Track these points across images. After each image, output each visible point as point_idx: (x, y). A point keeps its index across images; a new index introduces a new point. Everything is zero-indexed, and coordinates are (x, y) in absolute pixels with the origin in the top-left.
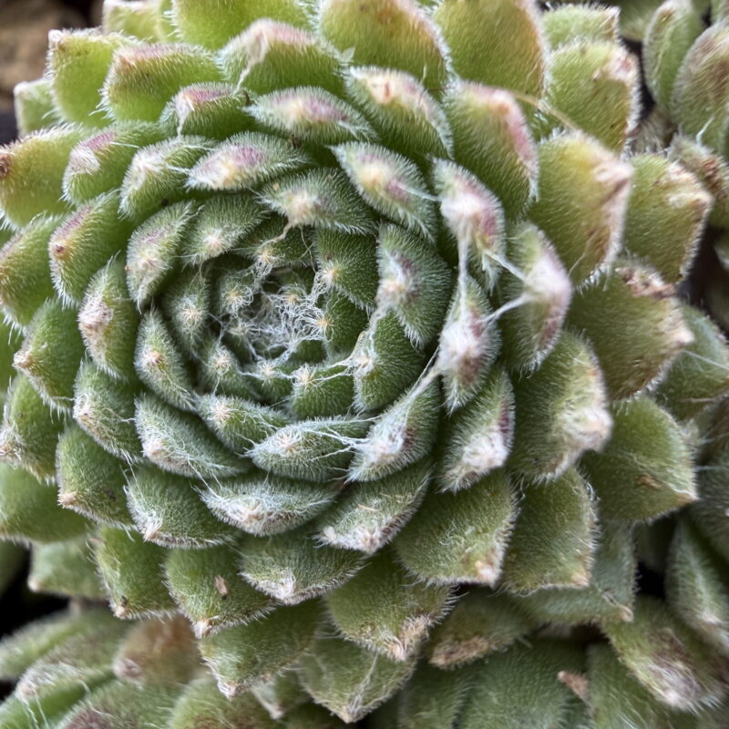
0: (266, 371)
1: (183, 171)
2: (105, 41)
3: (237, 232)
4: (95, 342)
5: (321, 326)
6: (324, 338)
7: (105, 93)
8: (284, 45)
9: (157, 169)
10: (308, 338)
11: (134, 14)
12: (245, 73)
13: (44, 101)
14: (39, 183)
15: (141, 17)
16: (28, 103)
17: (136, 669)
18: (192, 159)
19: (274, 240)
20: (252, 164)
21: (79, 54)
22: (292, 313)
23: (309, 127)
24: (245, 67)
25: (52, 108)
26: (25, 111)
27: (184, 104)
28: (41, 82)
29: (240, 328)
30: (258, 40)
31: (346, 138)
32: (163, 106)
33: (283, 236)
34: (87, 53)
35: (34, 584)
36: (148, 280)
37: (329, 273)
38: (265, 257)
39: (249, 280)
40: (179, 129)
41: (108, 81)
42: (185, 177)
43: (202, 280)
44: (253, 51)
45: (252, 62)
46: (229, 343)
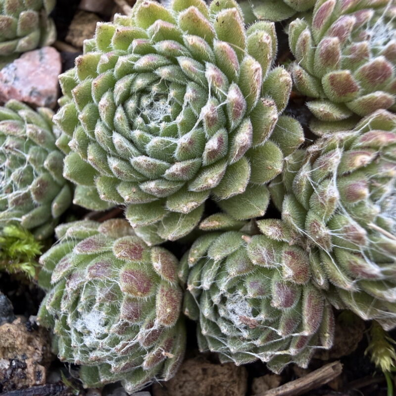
0: (152, 124)
1: (133, 63)
2: (114, 26)
3: (147, 81)
4: (103, 111)
5: (170, 110)
6: (170, 114)
7: (112, 41)
8: (165, 27)
9: (125, 61)
10: (166, 115)
11: (124, 20)
12: (154, 36)
13: (92, 46)
14: (90, 68)
15: (126, 21)
16: (87, 46)
17: (106, 230)
18: (136, 60)
19: (157, 84)
20: (152, 60)
21: (105, 30)
22: (161, 107)
23: (170, 51)
24: (154, 34)
25: (95, 47)
26: (86, 49)
27: (135, 44)
28: (92, 40)
29: (146, 112)
30: (157, 26)
31: (180, 55)
32: (129, 45)
33: (160, 83)
34: (108, 29)
35: (74, 202)
36: (120, 94)
37: (172, 93)
38: (155, 89)
39: (150, 97)
40: (133, 51)
41: (113, 37)
42: (134, 65)
43: (136, 97)
44: (156, 29)
45: (155, 32)
46: (142, 116)
